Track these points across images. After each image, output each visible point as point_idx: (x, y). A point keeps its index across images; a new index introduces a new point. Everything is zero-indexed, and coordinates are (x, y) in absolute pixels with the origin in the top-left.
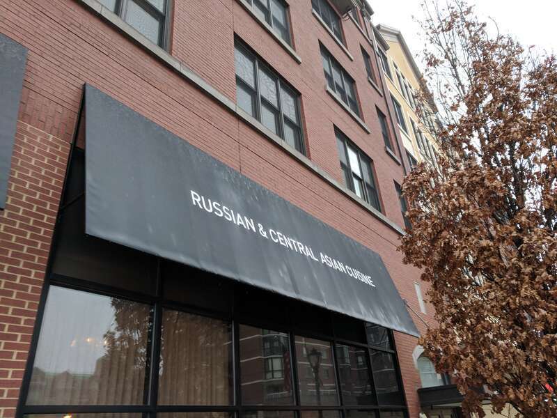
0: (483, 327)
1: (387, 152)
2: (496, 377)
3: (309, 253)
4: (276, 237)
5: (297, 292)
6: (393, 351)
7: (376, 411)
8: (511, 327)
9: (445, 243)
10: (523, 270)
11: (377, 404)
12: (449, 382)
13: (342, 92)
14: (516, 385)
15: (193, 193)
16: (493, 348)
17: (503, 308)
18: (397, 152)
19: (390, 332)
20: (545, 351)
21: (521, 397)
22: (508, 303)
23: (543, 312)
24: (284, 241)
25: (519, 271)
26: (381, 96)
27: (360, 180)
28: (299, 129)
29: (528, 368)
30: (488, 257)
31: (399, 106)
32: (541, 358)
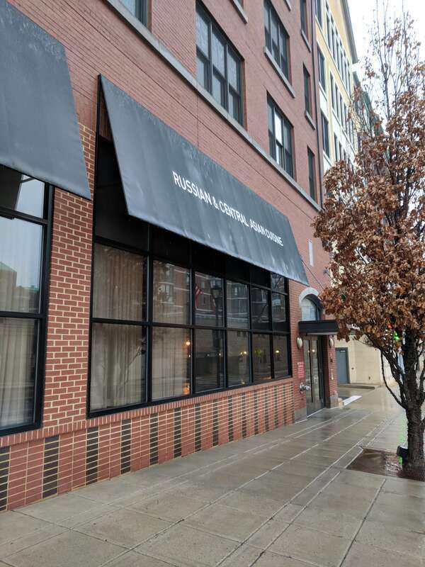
0: (362, 291)
1: (306, 117)
2: (363, 320)
3: (243, 221)
4: (223, 207)
5: (237, 253)
6: (286, 294)
7: (271, 334)
8: (378, 293)
9: (350, 233)
10: (395, 260)
11: (272, 330)
12: (320, 318)
13: (277, 50)
14: (373, 325)
15: (174, 173)
16: (365, 303)
17: (376, 281)
18: (314, 115)
19: (286, 280)
20: (393, 308)
21: (374, 332)
22: (380, 279)
23: (399, 286)
24: (228, 212)
25: (392, 260)
26: (310, 52)
27: (281, 147)
28: (239, 98)
29: (382, 317)
30: (376, 247)
31: (323, 59)
32: (391, 311)
